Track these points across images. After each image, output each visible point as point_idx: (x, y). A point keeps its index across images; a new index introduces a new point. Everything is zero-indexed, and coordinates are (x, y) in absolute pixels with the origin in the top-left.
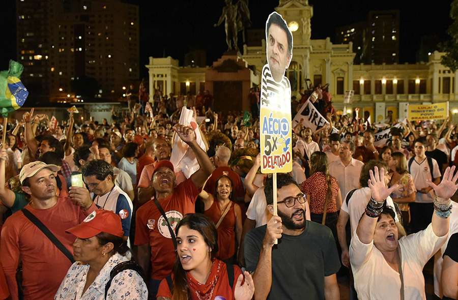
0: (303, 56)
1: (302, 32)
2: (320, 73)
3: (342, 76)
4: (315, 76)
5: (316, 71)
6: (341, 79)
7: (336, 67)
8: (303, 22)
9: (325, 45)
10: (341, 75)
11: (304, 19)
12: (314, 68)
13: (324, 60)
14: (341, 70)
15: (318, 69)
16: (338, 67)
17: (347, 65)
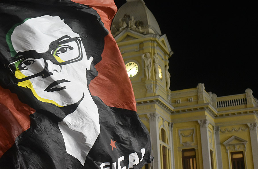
0: (148, 115)
1: (145, 76)
2: (193, 145)
3: (240, 150)
4: (184, 151)
5: (186, 143)
6: (240, 156)
7: (228, 135)
8: (145, 61)
9: (197, 97)
10: (238, 148)
11: (145, 56)
12: (181, 137)
13: (197, 122)
14: (236, 139)
15: (188, 140)
16: (230, 135)
17: (247, 129)
